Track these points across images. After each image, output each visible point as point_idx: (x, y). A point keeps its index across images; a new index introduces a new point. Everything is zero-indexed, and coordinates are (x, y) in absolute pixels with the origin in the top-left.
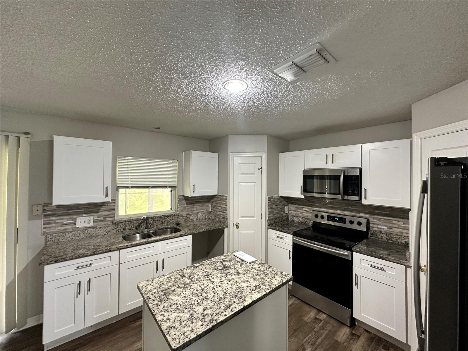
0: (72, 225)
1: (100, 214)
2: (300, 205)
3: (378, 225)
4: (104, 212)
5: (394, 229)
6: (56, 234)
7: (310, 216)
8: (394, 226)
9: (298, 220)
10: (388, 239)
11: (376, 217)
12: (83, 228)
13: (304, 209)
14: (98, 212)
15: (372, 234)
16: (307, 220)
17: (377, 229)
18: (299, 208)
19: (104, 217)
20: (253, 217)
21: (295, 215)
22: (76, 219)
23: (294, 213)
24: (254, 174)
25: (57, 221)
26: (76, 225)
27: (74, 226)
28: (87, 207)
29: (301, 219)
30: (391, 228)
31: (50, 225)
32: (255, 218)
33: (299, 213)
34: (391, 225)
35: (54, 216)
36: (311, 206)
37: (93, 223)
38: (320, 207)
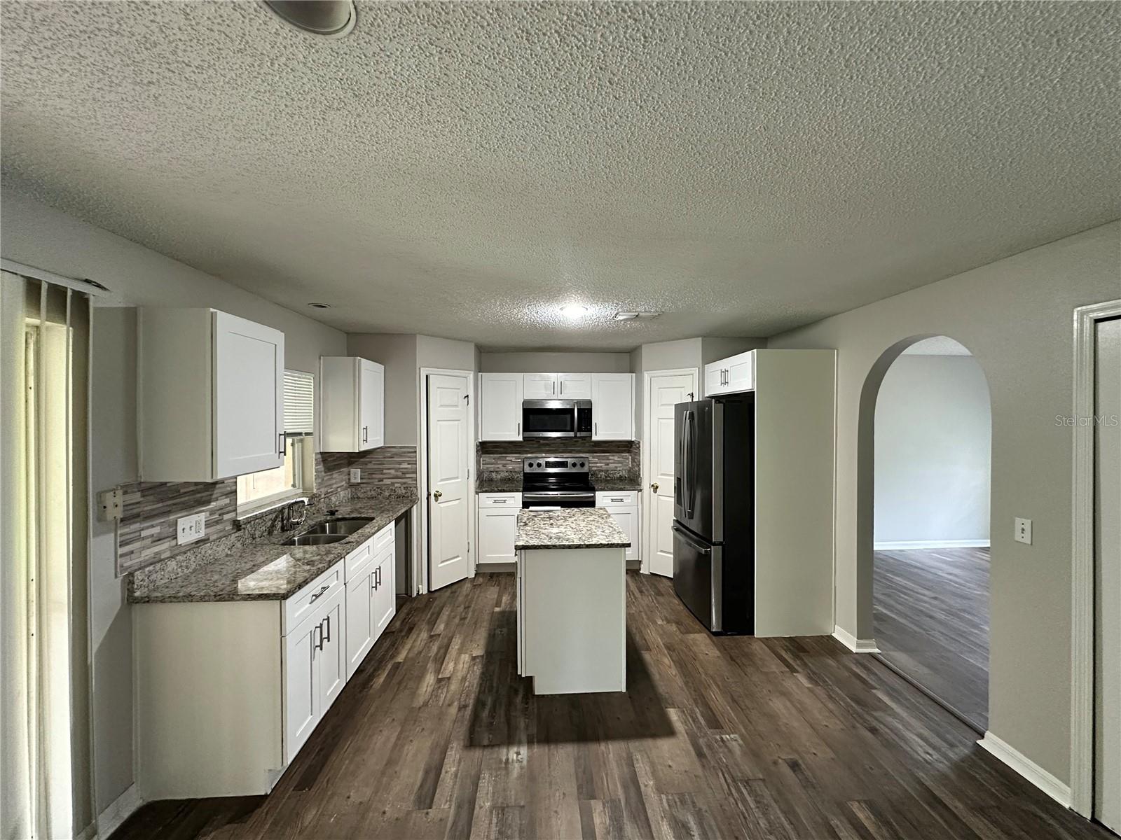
0: (169, 541)
1: (213, 504)
2: (501, 454)
3: (597, 463)
4: (221, 500)
5: (611, 465)
6: (151, 568)
7: (518, 467)
8: (611, 461)
9: (499, 477)
10: (606, 477)
11: (595, 454)
12: (188, 545)
13: (508, 459)
14: (208, 502)
15: (592, 475)
16: (514, 474)
17: (595, 468)
18: (499, 458)
19: (220, 512)
20: (457, 478)
21: (492, 469)
22: (176, 521)
23: (492, 467)
24: (456, 406)
25: (144, 534)
26: (176, 538)
27: (174, 543)
28: (192, 491)
29: (503, 475)
30: (607, 464)
31: (131, 546)
32: (459, 480)
33: (500, 466)
34: (608, 461)
35: (136, 520)
36: (519, 453)
37: (206, 528)
38: (532, 453)
